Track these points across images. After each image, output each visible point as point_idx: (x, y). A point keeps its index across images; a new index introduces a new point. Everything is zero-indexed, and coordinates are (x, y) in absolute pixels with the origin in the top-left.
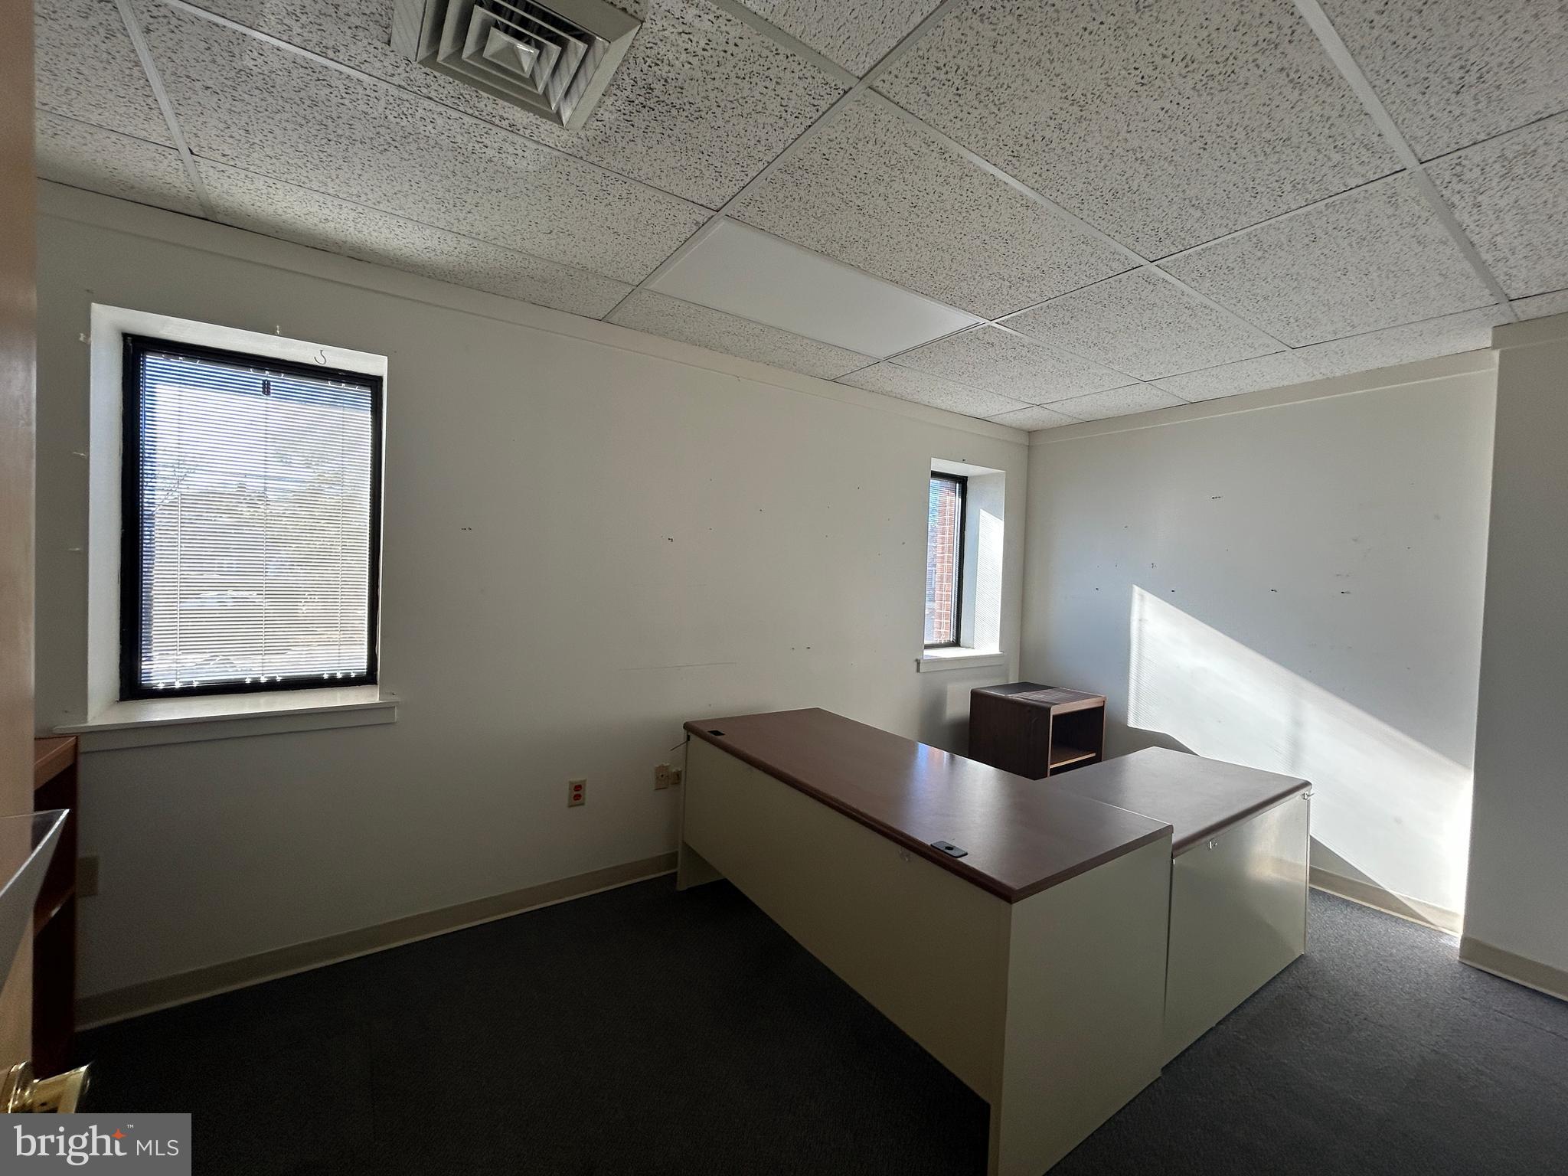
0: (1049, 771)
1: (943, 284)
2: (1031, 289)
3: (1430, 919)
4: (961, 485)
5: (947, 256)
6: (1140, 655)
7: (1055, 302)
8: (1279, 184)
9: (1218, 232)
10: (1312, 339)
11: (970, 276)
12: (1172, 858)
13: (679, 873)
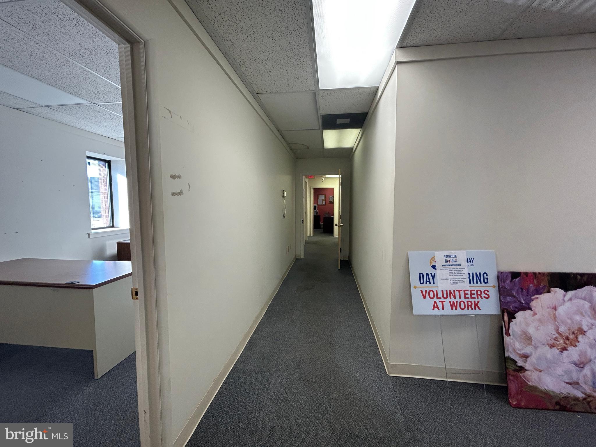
4: (108, 164)
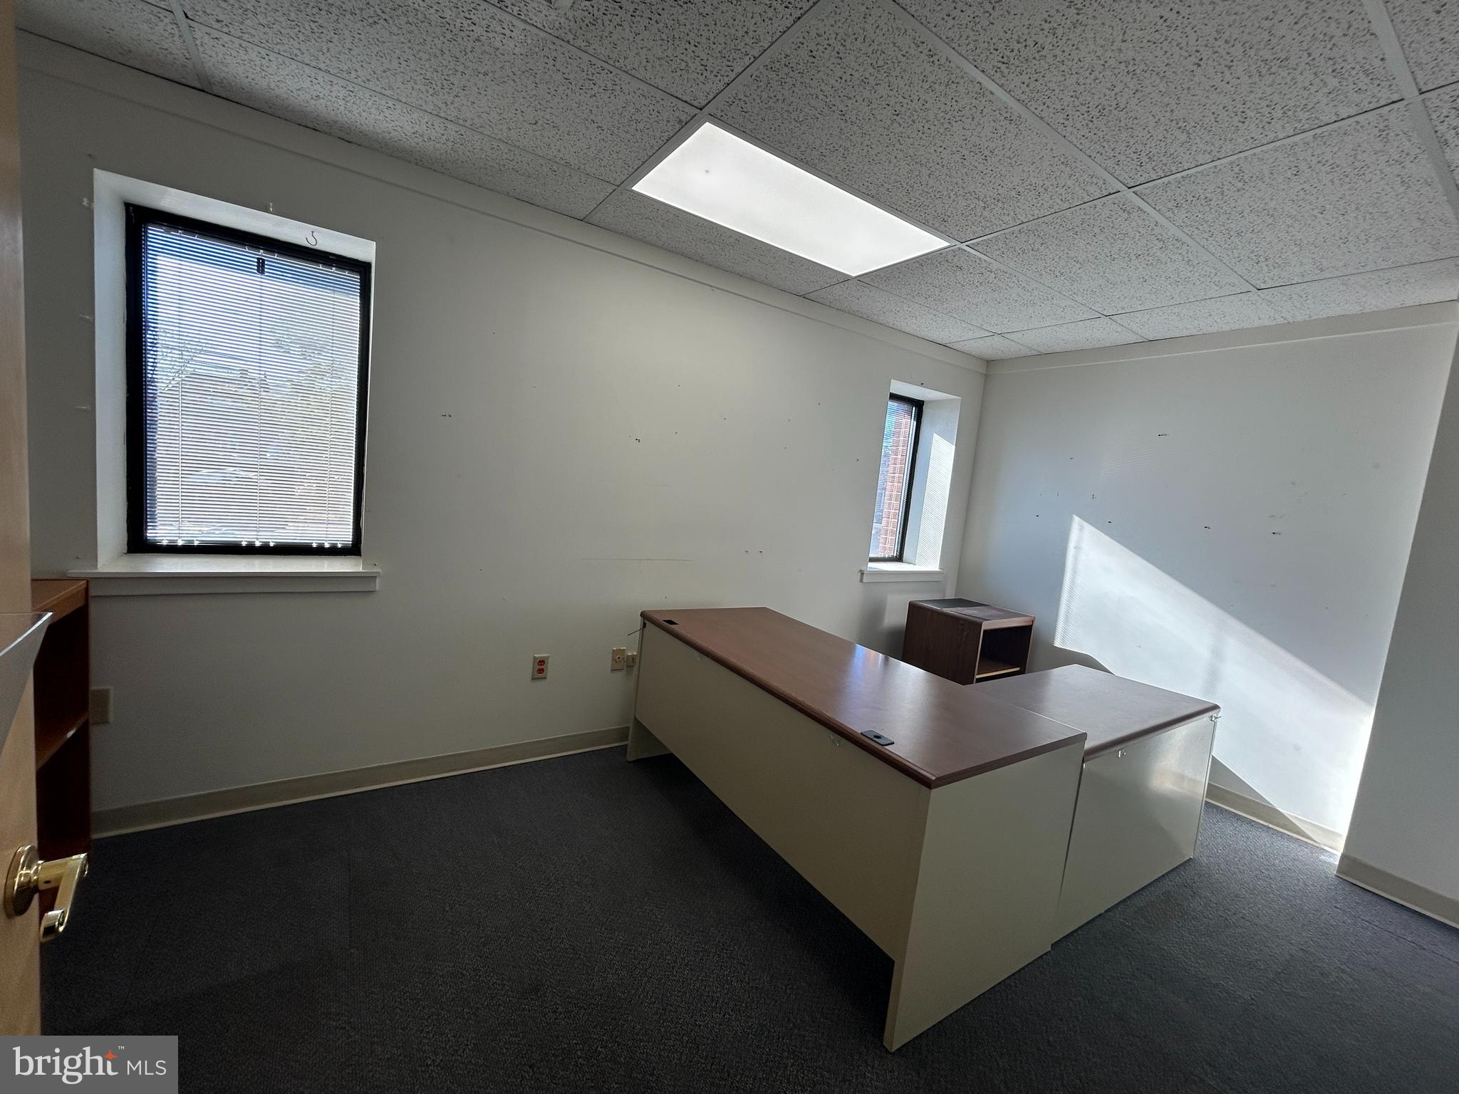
0: (975, 680)
1: (918, 201)
2: (1005, 211)
3: (1314, 838)
4: (917, 409)
5: (925, 172)
6: (1073, 582)
7: (1028, 226)
8: (1269, 110)
9: (1201, 159)
10: (1280, 280)
11: (946, 193)
12: (1083, 762)
13: (629, 746)
